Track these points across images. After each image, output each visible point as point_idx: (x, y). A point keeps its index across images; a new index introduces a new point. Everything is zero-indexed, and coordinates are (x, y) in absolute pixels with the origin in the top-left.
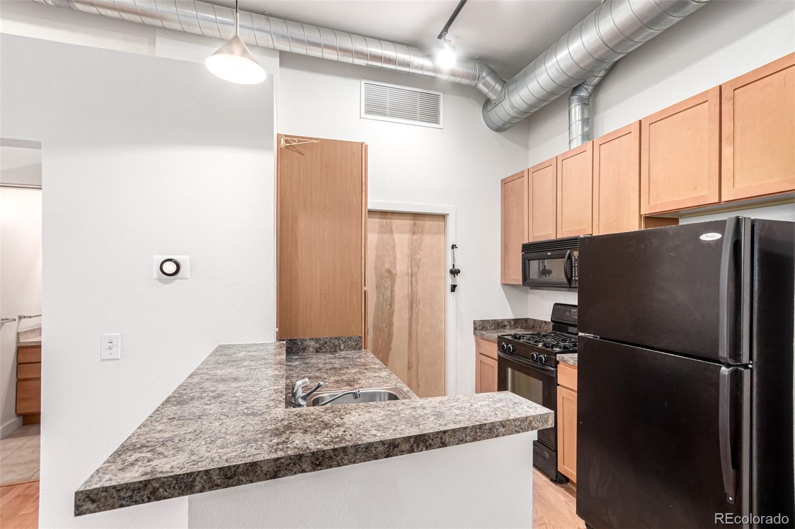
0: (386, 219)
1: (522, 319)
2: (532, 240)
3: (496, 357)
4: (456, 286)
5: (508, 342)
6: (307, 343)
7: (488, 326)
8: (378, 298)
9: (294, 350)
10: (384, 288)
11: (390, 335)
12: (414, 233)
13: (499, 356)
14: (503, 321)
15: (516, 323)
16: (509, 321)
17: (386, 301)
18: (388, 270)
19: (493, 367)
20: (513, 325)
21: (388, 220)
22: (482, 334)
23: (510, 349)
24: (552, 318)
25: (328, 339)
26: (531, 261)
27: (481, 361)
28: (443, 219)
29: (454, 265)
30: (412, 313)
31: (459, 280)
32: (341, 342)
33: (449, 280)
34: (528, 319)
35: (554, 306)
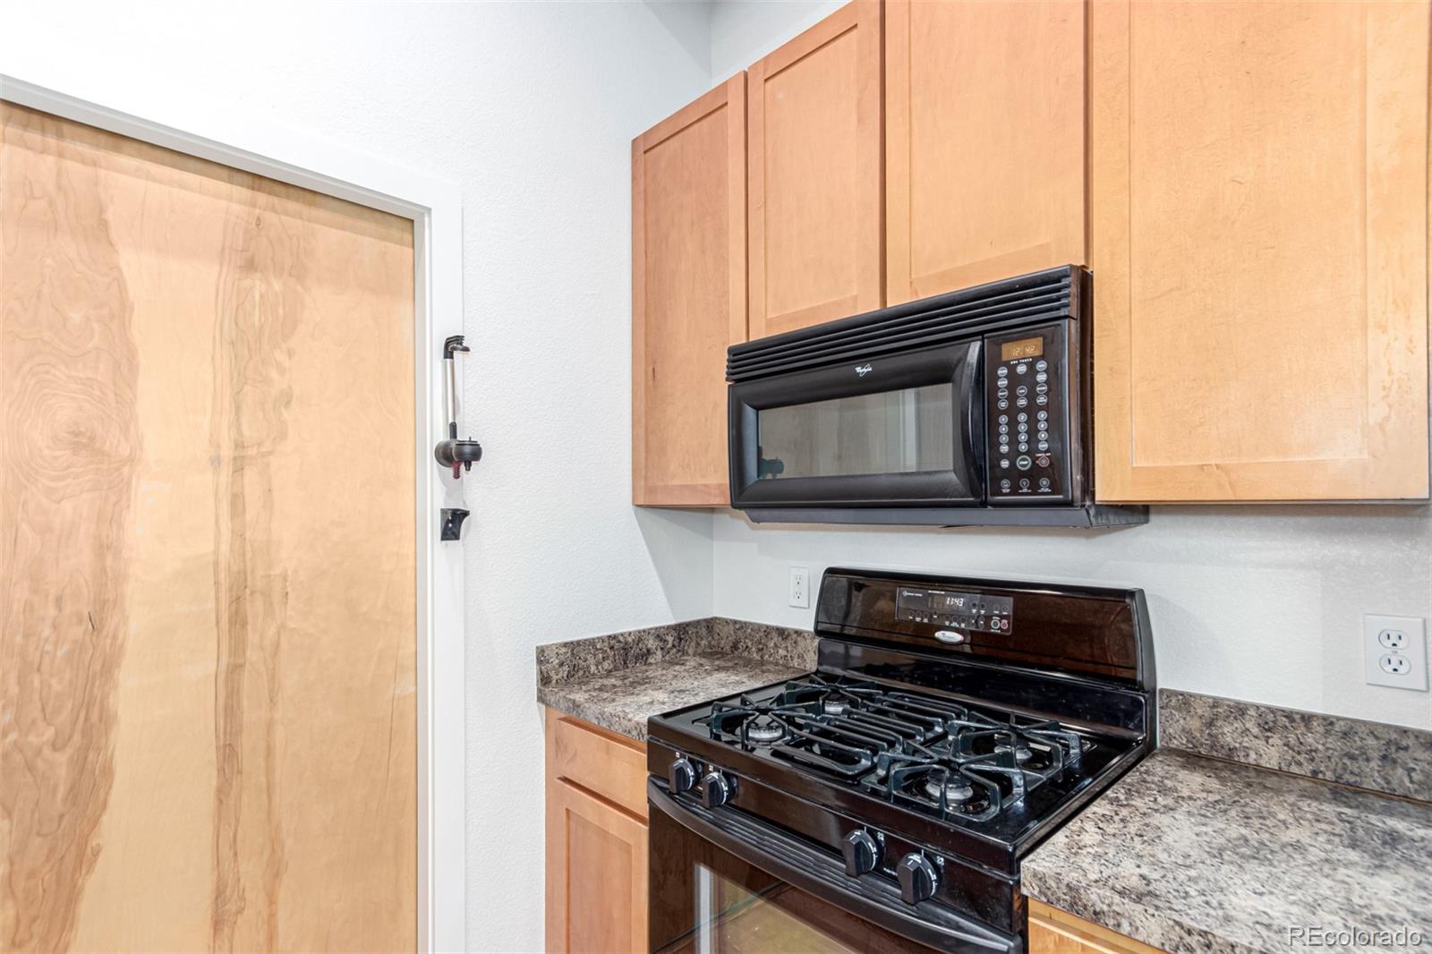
1: (698, 622)
2: (759, 333)
3: (644, 811)
4: (466, 514)
5: (701, 752)
7: (591, 661)
12: (250, 266)
13: (654, 811)
14: (640, 636)
15: (681, 639)
16: (659, 634)
19: (626, 848)
20: (674, 646)
22: (576, 705)
23: (720, 792)
24: (817, 622)
26: (760, 412)
27: (567, 810)
28: (408, 237)
29: (453, 428)
30: (238, 648)
31: (476, 488)
33: (436, 489)
34: (715, 619)
35: (824, 578)
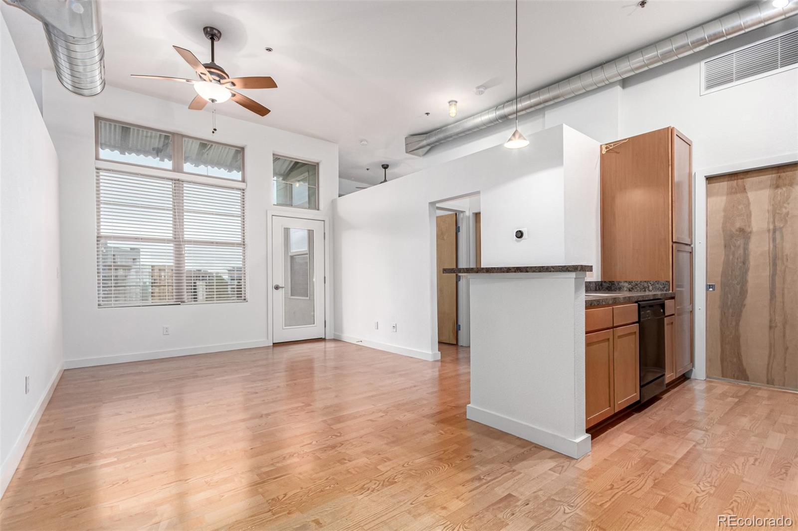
0: (737, 179)
6: (622, 284)
8: (727, 256)
9: (613, 288)
10: (735, 246)
11: (743, 293)
12: (777, 187)
17: (738, 259)
18: (740, 229)
21: (740, 181)
25: (639, 282)
30: (775, 270)
32: (650, 285)
